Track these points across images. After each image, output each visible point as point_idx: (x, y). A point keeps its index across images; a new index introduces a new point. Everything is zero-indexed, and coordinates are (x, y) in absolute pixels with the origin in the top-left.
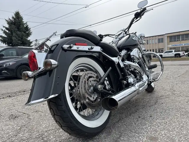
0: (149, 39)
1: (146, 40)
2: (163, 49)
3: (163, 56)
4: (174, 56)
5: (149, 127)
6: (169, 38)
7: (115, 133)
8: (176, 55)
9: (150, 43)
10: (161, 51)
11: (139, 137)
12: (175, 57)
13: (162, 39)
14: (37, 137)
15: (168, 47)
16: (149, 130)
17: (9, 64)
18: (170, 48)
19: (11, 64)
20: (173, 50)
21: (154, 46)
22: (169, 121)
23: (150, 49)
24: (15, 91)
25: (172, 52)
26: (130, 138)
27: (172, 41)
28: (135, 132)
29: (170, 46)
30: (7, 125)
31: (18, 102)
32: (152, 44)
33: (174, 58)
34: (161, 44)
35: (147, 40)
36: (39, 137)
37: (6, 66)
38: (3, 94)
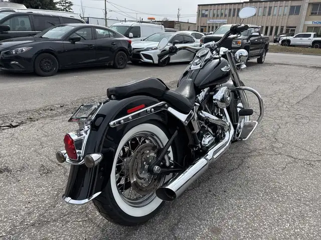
0: (273, 5)
1: (268, 6)
2: (295, 27)
3: (292, 43)
4: (311, 45)
5: (217, 211)
6: (311, 7)
7: (173, 216)
8: (314, 42)
9: (274, 13)
10: (291, 31)
11: (199, 226)
12: (312, 47)
13: (299, 7)
14: (80, 211)
15: (304, 25)
16: (216, 216)
17: (22, 51)
18: (308, 27)
19: (24, 50)
20: (312, 34)
21: (281, 20)
22: (244, 203)
23: (272, 25)
24: (38, 107)
25: (309, 36)
26: (190, 227)
27: (316, 13)
28: (198, 218)
29: (310, 23)
30: (39, 186)
31: (46, 136)
32: (277, 15)
33: (310, 49)
34: (293, 17)
35: (270, 8)
36: (83, 212)
37: (16, 53)
38: (19, 112)
